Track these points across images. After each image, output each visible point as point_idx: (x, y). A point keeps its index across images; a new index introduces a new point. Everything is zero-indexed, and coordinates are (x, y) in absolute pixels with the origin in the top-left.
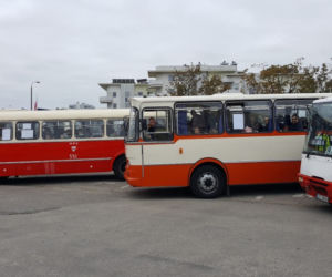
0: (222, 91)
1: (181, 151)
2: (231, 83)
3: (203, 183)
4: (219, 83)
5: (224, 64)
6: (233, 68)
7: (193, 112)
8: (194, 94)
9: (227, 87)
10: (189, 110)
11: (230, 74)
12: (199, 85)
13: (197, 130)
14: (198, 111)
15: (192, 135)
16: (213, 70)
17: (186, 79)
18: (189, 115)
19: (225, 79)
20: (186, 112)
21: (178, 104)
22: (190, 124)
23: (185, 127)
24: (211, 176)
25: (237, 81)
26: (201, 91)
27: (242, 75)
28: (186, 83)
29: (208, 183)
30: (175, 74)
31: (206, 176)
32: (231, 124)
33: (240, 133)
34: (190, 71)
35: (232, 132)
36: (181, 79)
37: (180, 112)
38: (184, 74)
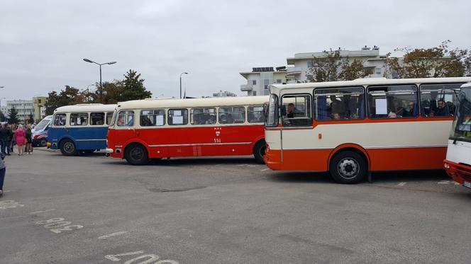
0: (363, 76)
1: (320, 137)
2: (373, 68)
3: (343, 168)
4: (361, 67)
5: (365, 48)
6: (375, 53)
7: (333, 98)
8: (333, 80)
9: (369, 72)
10: (329, 95)
11: (372, 58)
12: (339, 70)
13: (337, 116)
14: (338, 96)
15: (332, 120)
16: (353, 54)
17: (325, 65)
18: (329, 101)
19: (366, 64)
20: (326, 98)
21: (317, 90)
22: (329, 109)
23: (324, 113)
24: (351, 162)
25: (379, 65)
26: (341, 77)
27: (384, 59)
28: (325, 69)
29: (349, 168)
30: (314, 61)
31: (346, 162)
32: (374, 109)
33: (383, 118)
34: (330, 57)
35: (373, 117)
36: (320, 66)
37: (319, 98)
38: (323, 60)
